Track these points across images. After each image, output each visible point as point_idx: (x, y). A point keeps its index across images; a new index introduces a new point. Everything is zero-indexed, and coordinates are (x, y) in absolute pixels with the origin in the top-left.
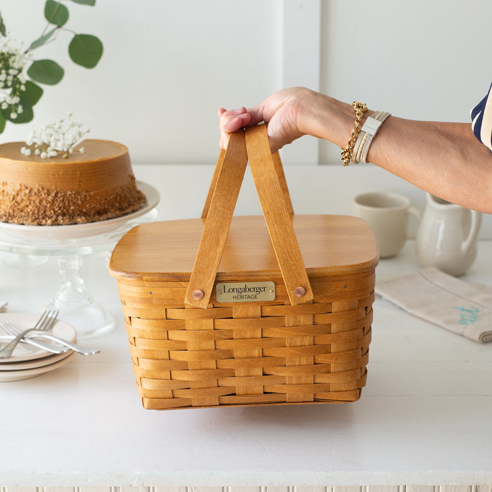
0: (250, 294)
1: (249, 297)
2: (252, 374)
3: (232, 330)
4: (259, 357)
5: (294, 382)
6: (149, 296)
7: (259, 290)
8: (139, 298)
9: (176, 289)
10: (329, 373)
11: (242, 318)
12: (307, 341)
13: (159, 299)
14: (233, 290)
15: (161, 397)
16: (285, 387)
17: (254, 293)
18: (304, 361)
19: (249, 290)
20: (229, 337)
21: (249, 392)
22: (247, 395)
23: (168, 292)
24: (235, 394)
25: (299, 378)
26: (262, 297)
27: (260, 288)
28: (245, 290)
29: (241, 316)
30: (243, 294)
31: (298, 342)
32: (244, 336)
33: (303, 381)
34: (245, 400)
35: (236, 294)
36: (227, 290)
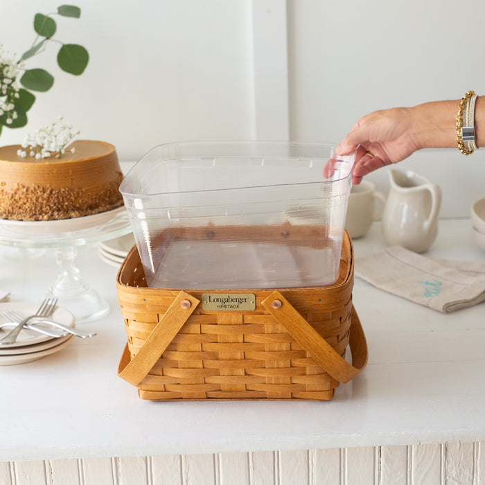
0: (232, 303)
1: (231, 307)
2: (235, 374)
3: (216, 335)
4: (241, 360)
5: (273, 382)
6: (143, 302)
7: (241, 301)
8: (135, 304)
9: (166, 297)
10: (305, 375)
11: (226, 325)
12: (285, 347)
13: (152, 305)
14: (218, 300)
15: (154, 389)
16: (265, 385)
17: (237, 303)
18: (282, 364)
19: (232, 300)
20: (214, 341)
21: (233, 389)
22: (231, 391)
23: (160, 300)
24: (220, 390)
25: (277, 379)
26: (244, 307)
27: (241, 299)
28: (228, 301)
29: (225, 323)
30: (227, 304)
31: (276, 347)
32: (227, 340)
33: (281, 381)
34: (229, 395)
35: (220, 303)
36: (212, 300)
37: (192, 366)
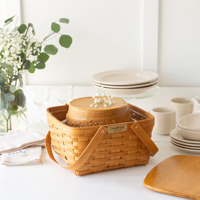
0: (119, 129)
1: (119, 130)
2: (116, 159)
3: (112, 143)
4: (119, 152)
5: (130, 160)
6: (83, 133)
7: (122, 128)
8: (79, 134)
9: (93, 130)
10: (141, 155)
11: (115, 138)
12: (136, 144)
13: (87, 134)
14: (113, 128)
16: (126, 162)
17: (120, 129)
18: (134, 152)
20: (110, 146)
21: (114, 165)
22: (113, 166)
23: (91, 131)
24: (109, 167)
25: (131, 158)
26: (123, 130)
27: (122, 127)
28: (117, 128)
29: (115, 137)
30: (117, 129)
31: (133, 145)
32: (115, 145)
33: (133, 159)
34: (112, 168)
35: (114, 130)
36: (111, 129)
37: (101, 158)
